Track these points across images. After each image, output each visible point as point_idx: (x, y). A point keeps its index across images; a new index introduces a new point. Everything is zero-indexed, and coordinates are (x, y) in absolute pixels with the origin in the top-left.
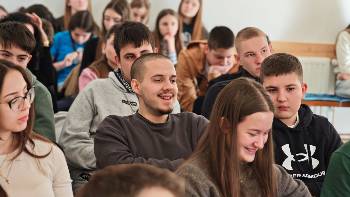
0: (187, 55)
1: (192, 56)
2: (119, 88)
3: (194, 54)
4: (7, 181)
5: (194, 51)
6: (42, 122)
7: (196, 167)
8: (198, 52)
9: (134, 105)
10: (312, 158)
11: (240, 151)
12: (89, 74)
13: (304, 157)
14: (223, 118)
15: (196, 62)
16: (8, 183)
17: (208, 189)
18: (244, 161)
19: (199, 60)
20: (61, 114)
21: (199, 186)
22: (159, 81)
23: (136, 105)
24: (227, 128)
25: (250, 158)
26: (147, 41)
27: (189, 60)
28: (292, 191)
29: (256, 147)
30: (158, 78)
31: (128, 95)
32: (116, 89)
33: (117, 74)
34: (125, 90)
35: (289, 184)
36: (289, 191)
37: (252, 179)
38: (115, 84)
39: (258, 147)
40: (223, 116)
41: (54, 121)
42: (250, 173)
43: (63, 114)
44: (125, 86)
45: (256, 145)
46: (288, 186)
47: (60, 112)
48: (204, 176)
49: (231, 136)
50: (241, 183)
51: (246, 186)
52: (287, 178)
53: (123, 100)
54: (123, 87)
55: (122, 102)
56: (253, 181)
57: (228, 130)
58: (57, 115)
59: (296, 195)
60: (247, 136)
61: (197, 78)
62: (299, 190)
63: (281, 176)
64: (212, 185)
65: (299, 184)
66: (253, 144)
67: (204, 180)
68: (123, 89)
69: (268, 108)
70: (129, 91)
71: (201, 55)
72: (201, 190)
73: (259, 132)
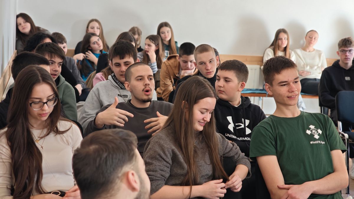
0: (167, 64)
1: (171, 64)
2: (116, 87)
3: (172, 63)
4: (42, 147)
5: (172, 61)
6: (68, 107)
7: (164, 136)
8: (174, 62)
9: (126, 97)
10: (246, 128)
11: (195, 124)
12: (100, 77)
13: (241, 126)
14: (184, 101)
15: (173, 69)
16: (43, 149)
17: (170, 151)
18: (197, 131)
19: (176, 67)
20: (81, 103)
21: (165, 147)
22: (140, 79)
23: (127, 97)
24: (186, 108)
25: (201, 128)
26: (129, 55)
27: (169, 67)
28: (229, 150)
29: (205, 121)
30: (140, 78)
31: (121, 90)
32: (113, 87)
33: (113, 77)
34: (119, 88)
35: (227, 145)
36: (228, 150)
37: (202, 142)
38: (113, 85)
39: (207, 121)
40: (184, 100)
41: (76, 108)
42: (201, 139)
43: (82, 103)
44: (119, 85)
45: (205, 119)
46: (227, 147)
47: (80, 102)
48: (168, 142)
49: (189, 113)
50: (195, 145)
51: (198, 147)
52: (226, 141)
53: (118, 95)
54: (118, 86)
55: (118, 96)
56: (203, 144)
57: (187, 109)
58: (78, 104)
59: (232, 152)
60: (199, 113)
61: (174, 79)
62: (234, 148)
63: (221, 141)
64: (174, 147)
65: (233, 145)
66: (203, 119)
67: (168, 145)
68: (118, 87)
69: (213, 95)
70: (122, 88)
71: (176, 64)
72: (166, 150)
73: (207, 110)
